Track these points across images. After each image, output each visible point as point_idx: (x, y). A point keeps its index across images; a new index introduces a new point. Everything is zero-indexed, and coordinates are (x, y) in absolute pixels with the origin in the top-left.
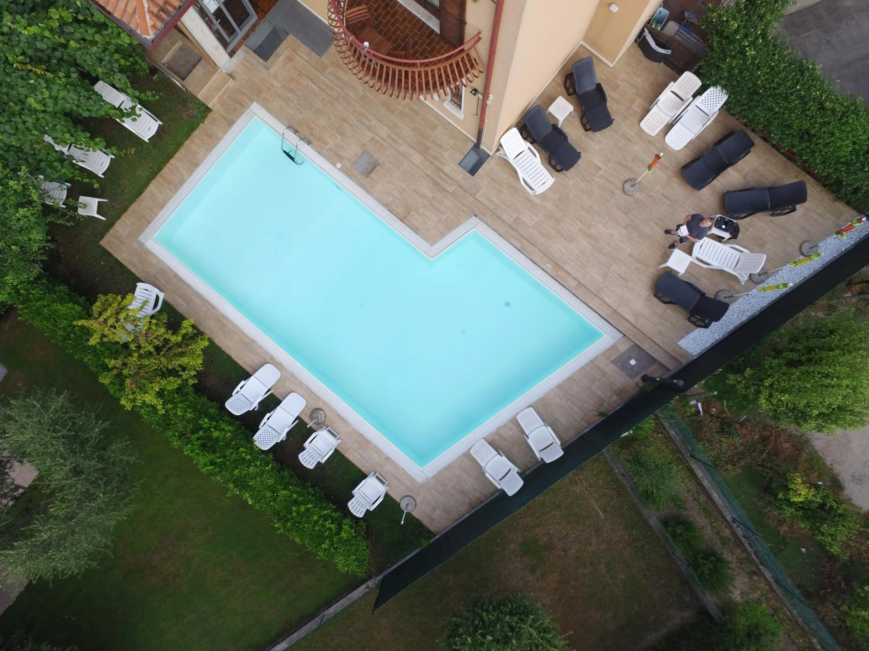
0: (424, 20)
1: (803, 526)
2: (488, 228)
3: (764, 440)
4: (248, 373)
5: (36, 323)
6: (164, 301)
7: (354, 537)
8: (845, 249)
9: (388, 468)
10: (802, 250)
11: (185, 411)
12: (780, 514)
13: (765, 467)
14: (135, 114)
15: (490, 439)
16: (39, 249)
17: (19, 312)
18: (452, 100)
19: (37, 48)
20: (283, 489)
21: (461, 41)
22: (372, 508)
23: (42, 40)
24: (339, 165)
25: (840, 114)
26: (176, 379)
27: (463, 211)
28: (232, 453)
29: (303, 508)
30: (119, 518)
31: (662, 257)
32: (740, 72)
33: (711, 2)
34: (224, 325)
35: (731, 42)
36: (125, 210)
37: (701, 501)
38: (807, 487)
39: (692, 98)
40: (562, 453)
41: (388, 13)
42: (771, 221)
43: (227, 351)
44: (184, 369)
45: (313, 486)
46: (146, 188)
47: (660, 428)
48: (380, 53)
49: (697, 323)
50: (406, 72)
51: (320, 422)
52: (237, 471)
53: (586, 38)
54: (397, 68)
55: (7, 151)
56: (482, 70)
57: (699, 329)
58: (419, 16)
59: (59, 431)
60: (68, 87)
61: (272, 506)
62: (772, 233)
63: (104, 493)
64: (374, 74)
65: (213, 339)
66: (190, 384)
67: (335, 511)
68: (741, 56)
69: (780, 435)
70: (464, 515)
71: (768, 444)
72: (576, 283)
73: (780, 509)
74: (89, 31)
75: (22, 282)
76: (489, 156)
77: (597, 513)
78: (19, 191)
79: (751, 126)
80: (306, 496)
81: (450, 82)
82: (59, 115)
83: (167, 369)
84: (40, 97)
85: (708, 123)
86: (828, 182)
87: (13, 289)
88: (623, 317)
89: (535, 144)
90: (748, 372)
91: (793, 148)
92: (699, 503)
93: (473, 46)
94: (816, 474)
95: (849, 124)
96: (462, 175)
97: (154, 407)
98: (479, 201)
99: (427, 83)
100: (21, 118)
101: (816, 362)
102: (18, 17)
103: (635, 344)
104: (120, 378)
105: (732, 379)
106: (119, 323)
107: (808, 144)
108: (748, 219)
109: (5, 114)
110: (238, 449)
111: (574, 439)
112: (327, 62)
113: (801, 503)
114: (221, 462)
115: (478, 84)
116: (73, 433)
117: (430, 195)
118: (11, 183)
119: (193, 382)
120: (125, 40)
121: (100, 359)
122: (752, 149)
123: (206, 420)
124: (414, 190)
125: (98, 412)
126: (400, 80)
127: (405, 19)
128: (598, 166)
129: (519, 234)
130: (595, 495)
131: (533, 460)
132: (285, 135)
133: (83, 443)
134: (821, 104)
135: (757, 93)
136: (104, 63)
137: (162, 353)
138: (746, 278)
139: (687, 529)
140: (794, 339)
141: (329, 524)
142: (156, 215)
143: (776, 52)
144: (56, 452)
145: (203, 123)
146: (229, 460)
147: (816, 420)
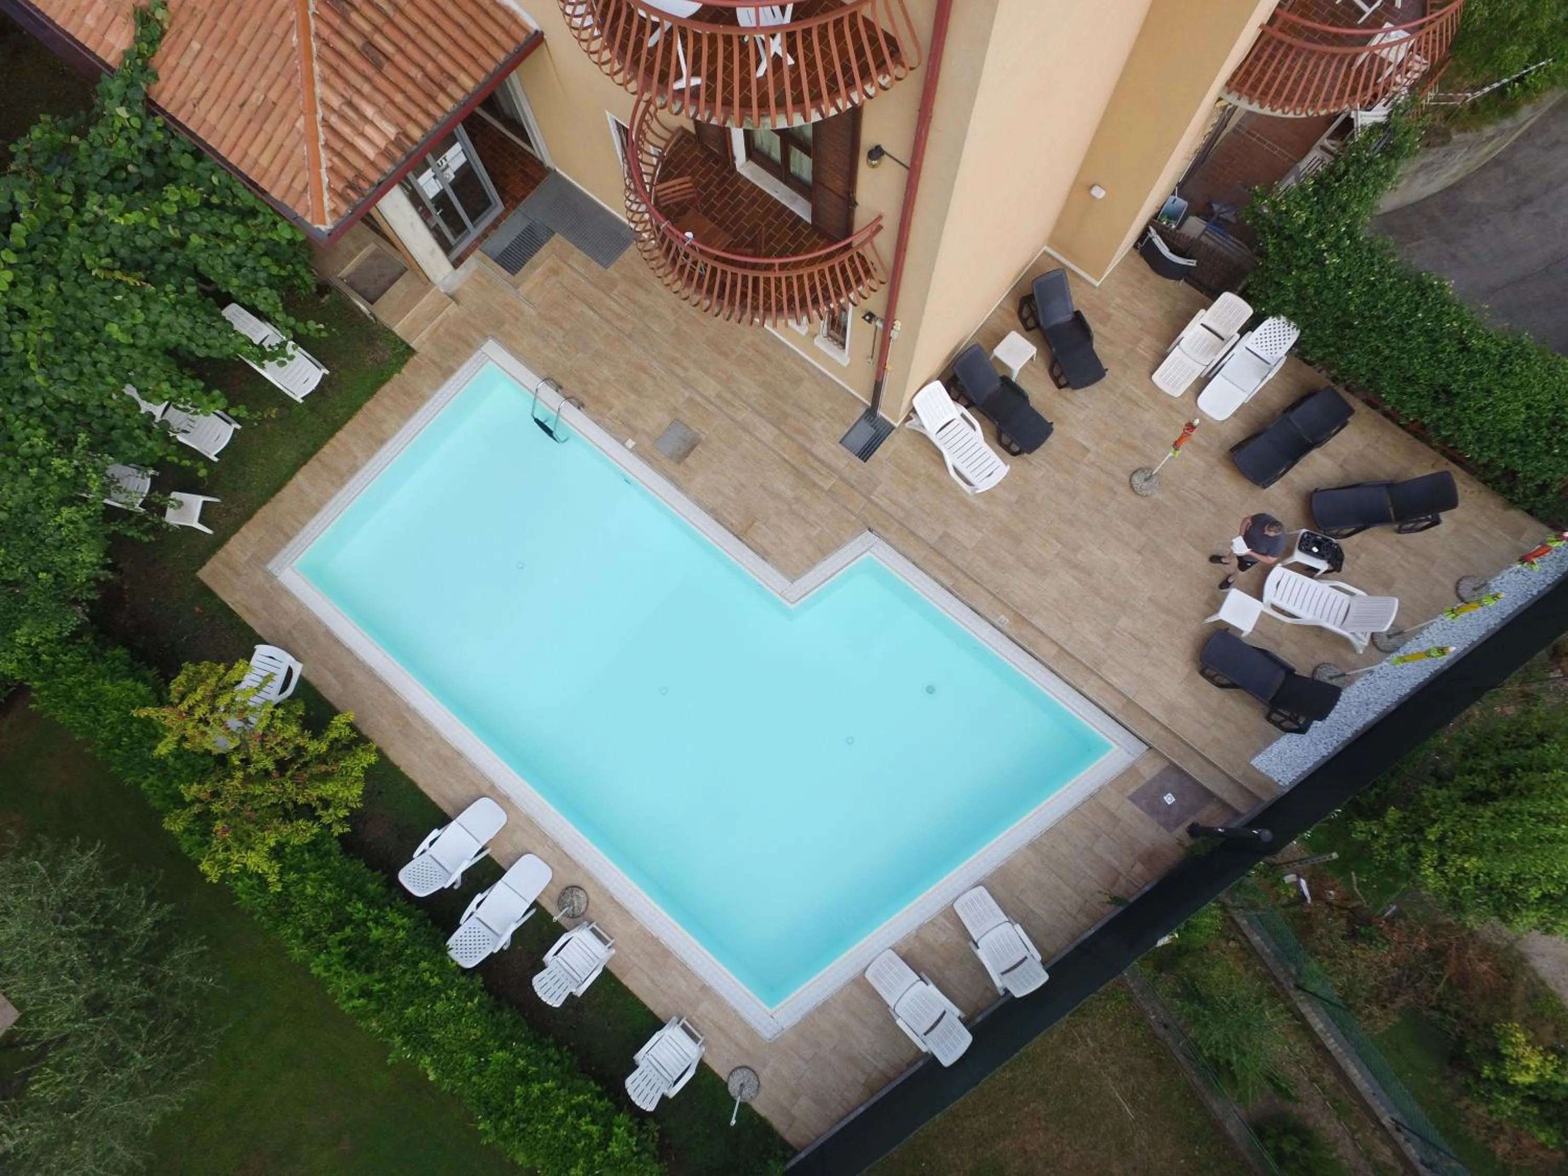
0: (784, 202)
1: (1542, 1137)
2: (893, 551)
3: (1437, 954)
4: (445, 814)
5: (62, 716)
6: (302, 679)
7: (635, 1154)
8: (1539, 592)
9: (705, 1007)
10: (1460, 592)
11: (322, 887)
12: (1491, 1113)
13: (1445, 1012)
14: (284, 354)
15: (904, 950)
16: (88, 580)
17: (33, 695)
18: (829, 335)
19: (136, 247)
20: (500, 1048)
21: (848, 230)
22: (673, 1092)
23: (146, 233)
24: (630, 443)
25: (1497, 357)
26: (310, 824)
27: (848, 522)
28: (404, 972)
29: (536, 1089)
30: (168, 1109)
31: (1208, 603)
32: (1318, 293)
33: (1258, 184)
34: (408, 723)
35: (1297, 245)
36: (249, 516)
37: (1326, 1083)
38: (1540, 1052)
39: (1238, 336)
40: (1044, 977)
41: (725, 192)
42: (1398, 542)
43: (410, 775)
44: (326, 804)
45: (558, 1045)
46: (290, 479)
47: (1231, 930)
48: (712, 247)
49: (1284, 724)
50: (756, 280)
51: (577, 912)
52: (410, 1009)
53: (1052, 240)
54: (740, 272)
55: (58, 411)
56: (884, 280)
57: (1288, 735)
58: (775, 196)
59: (74, 923)
60: (178, 307)
61: (474, 1084)
62: (1402, 562)
63: (144, 1054)
64: (700, 285)
65: (385, 750)
66: (336, 834)
67: (600, 1096)
68: (1317, 267)
69: (1466, 945)
70: (856, 1108)
71: (1445, 963)
72: (1054, 650)
73: (1489, 1101)
74: (226, 221)
75: (47, 641)
76: (893, 428)
77: (1119, 1106)
78: (68, 476)
79: (1345, 381)
80: (543, 1064)
81: (830, 297)
82: (156, 352)
83: (295, 803)
84: (128, 323)
85: (1271, 376)
86: (1490, 476)
87: (28, 654)
88: (1148, 714)
89: (973, 409)
90: (1392, 814)
91: (1422, 417)
92: (1323, 1089)
93: (869, 239)
94: (1551, 1028)
95: (1516, 374)
96: (845, 461)
97: (261, 878)
98: (876, 505)
99: (791, 300)
100: (90, 355)
101: (1522, 794)
102: (112, 198)
103: (1171, 763)
104: (205, 818)
105: (1361, 829)
106: (216, 715)
107: (1448, 409)
108: (1356, 538)
109: (65, 349)
110: (416, 963)
111: (1066, 951)
112: (617, 276)
113: (1530, 1086)
114: (382, 990)
115: (876, 303)
116: (102, 926)
117: (789, 494)
118: (56, 462)
119: (341, 831)
120: (284, 233)
121: (171, 783)
122: (1349, 419)
123: (360, 906)
124: (762, 486)
125: (154, 886)
126: (744, 295)
127: (754, 201)
128: (1084, 447)
129: (949, 561)
130: (1113, 1069)
131: (989, 994)
132: (540, 394)
133: (116, 949)
134: (1462, 342)
135: (1351, 326)
136: (243, 271)
137: (289, 773)
138: (1366, 642)
139: (1304, 1144)
140: (1471, 751)
141: (587, 1124)
142: (303, 525)
143: (1375, 259)
144: (62, 965)
145: (399, 372)
146: (397, 987)
147: (1538, 910)
